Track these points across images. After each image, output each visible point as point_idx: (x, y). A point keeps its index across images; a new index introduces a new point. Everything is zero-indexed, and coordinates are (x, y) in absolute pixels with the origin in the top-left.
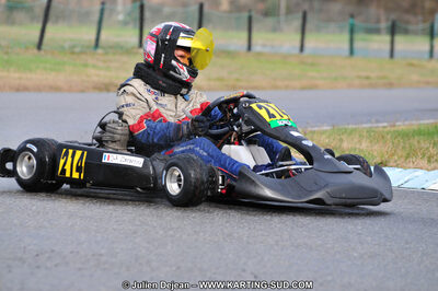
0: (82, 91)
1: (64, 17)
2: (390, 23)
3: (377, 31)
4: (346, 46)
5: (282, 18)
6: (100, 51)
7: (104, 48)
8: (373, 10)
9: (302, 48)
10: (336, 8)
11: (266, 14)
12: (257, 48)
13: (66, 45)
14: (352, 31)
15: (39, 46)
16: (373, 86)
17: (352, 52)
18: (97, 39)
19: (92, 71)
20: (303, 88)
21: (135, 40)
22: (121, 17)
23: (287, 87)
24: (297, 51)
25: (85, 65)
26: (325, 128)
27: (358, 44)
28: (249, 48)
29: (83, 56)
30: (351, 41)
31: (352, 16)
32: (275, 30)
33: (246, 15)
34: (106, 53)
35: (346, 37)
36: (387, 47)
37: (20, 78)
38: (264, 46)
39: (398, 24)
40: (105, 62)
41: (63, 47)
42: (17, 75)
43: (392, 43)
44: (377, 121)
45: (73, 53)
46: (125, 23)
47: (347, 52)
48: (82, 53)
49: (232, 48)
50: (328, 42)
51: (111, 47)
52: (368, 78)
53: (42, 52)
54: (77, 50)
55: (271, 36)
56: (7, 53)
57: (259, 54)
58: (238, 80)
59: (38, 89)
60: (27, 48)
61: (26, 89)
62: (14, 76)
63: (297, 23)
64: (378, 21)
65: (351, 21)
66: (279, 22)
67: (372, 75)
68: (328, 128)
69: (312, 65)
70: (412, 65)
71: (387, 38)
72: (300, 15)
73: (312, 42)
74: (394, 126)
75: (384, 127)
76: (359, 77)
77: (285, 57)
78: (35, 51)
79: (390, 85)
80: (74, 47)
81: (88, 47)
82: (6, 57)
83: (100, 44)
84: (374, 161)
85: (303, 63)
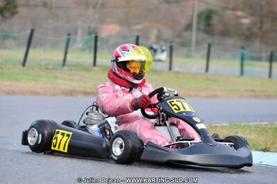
0: (54, 95)
1: (41, 44)
2: (269, 54)
3: (259, 59)
4: (238, 69)
5: (193, 48)
6: (66, 68)
7: (68, 66)
8: (257, 45)
9: (207, 70)
10: (230, 41)
11: (182, 45)
12: (175, 68)
13: (42, 63)
14: (242, 59)
15: (24, 64)
16: (257, 97)
17: (242, 73)
18: (65, 60)
19: (60, 82)
21: (91, 61)
22: (80, 45)
23: (196, 96)
24: (203, 71)
25: (56, 78)
26: (224, 124)
27: (246, 68)
28: (170, 68)
29: (54, 71)
30: (242, 65)
31: (243, 48)
32: (188, 56)
33: (168, 45)
34: (70, 70)
35: (238, 63)
36: (267, 70)
37: (10, 86)
38: (180, 67)
39: (274, 54)
40: (69, 75)
41: (40, 65)
42: (8, 83)
43: (271, 68)
44: (261, 121)
45: (47, 69)
46: (83, 50)
47: (239, 73)
49: (158, 68)
50: (226, 65)
51: (74, 66)
52: (253, 91)
53: (26, 68)
54: (50, 67)
55: (186, 60)
57: (178, 73)
59: (23, 93)
60: (15, 65)
61: (14, 93)
62: (6, 84)
63: (204, 52)
64: (261, 52)
65: (242, 51)
66: (190, 51)
67: (257, 89)
68: (228, 124)
69: (214, 81)
71: (267, 64)
72: (206, 46)
73: (214, 65)
74: (273, 124)
75: (266, 125)
76: (247, 90)
77: (195, 75)
78: (21, 67)
79: (269, 97)
80: (48, 64)
81: (58, 65)
83: (67, 63)
84: (261, 147)
85: (208, 79)
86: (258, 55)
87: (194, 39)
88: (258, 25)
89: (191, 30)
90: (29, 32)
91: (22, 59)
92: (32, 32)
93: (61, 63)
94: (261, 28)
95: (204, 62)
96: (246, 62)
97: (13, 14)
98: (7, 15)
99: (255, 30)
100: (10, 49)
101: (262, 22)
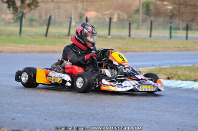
2: (185, 25)
4: (168, 35)
5: (141, 24)
6: (70, 37)
9: (151, 36)
12: (132, 36)
13: (57, 35)
15: (46, 35)
18: (69, 32)
20: (153, 51)
23: (146, 51)
24: (149, 37)
25: (65, 43)
27: (173, 34)
28: (130, 36)
29: (63, 39)
30: (171, 33)
31: (171, 23)
33: (128, 22)
35: (168, 31)
37: (40, 48)
38: (135, 35)
39: (189, 26)
41: (55, 36)
42: (39, 47)
43: (187, 34)
45: (59, 38)
47: (169, 38)
48: (63, 38)
49: (122, 36)
50: (161, 33)
52: (178, 47)
53: (47, 38)
54: (61, 37)
56: (33, 38)
57: (134, 38)
58: (126, 48)
59: (48, 52)
60: (41, 36)
61: (43, 52)
64: (179, 25)
65: (170, 25)
67: (180, 46)
69: (155, 42)
70: (195, 42)
71: (185, 32)
72: (150, 22)
73: (154, 33)
76: (175, 47)
77: (144, 39)
78: (45, 37)
80: (60, 35)
81: (65, 36)
82: (33, 40)
83: (70, 34)
84: (192, 79)
85: (151, 42)
86: (178, 27)
87: (141, 18)
88: (178, 10)
89: (139, 14)
90: (48, 17)
91: (45, 32)
92: (50, 17)
93: (67, 34)
94: (179, 11)
95: (149, 32)
96: (172, 31)
97: (36, 7)
98: (33, 7)
99: (175, 12)
100: (35, 27)
101: (180, 8)
